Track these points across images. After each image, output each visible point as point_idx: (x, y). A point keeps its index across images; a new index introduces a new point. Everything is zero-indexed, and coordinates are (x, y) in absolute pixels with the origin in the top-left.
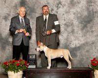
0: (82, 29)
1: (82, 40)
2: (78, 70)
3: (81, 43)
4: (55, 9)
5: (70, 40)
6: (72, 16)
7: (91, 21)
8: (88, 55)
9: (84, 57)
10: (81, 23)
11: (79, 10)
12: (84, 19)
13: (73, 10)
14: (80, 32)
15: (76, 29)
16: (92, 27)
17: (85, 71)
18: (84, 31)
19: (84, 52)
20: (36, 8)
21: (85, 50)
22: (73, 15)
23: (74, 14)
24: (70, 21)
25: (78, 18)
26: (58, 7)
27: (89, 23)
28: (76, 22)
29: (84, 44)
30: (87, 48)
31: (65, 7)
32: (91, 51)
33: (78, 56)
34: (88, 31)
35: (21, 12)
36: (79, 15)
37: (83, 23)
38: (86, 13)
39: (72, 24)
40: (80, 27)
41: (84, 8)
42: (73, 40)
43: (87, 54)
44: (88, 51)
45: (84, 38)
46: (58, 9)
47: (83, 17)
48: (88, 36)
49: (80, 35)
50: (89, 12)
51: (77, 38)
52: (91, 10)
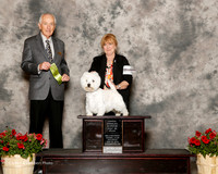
0: (169, 63)
1: (168, 87)
2: (161, 156)
3: (165, 94)
4: (108, 17)
5: (142, 88)
6: (145, 34)
7: (189, 44)
8: (182, 123)
9: (173, 127)
10: (166, 49)
11: (161, 20)
12: (172, 40)
13: (148, 21)
14: (164, 70)
15: (154, 62)
16: (190, 59)
17: (176, 156)
18: (173, 67)
19: (172, 115)
20: (64, 14)
21: (176, 111)
22: (147, 32)
23: (151, 28)
24: (140, 45)
25: (159, 38)
26: (114, 14)
27: (185, 50)
28: (154, 48)
29: (172, 98)
30: (179, 106)
31: (130, 14)
32: (189, 113)
33: (159, 125)
34: (181, 68)
35: (45, 27)
36: (162, 32)
37: (171, 48)
38: (176, 27)
39: (146, 52)
40: (165, 59)
41: (173, 14)
42: (147, 87)
43: (179, 119)
44: (181, 113)
45: (173, 82)
46: (114, 18)
47: (171, 35)
48: (181, 78)
49: (164, 77)
50: (185, 25)
51: (157, 84)
52: (189, 19)
